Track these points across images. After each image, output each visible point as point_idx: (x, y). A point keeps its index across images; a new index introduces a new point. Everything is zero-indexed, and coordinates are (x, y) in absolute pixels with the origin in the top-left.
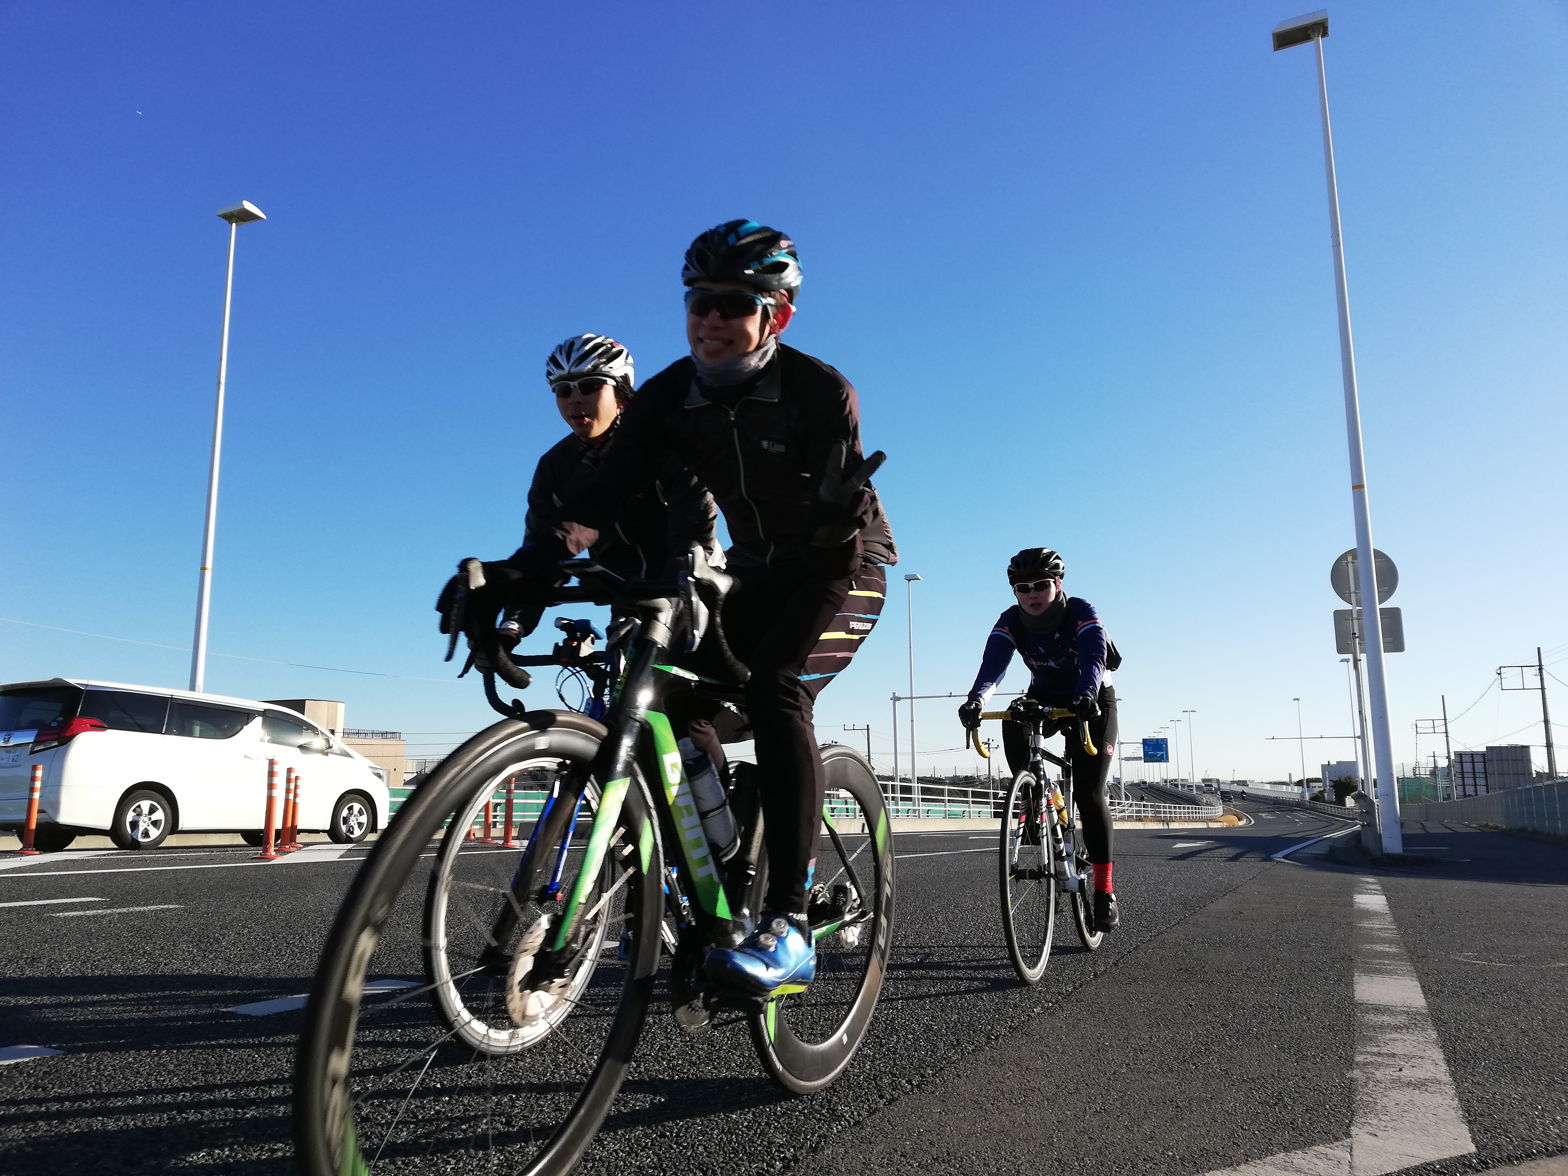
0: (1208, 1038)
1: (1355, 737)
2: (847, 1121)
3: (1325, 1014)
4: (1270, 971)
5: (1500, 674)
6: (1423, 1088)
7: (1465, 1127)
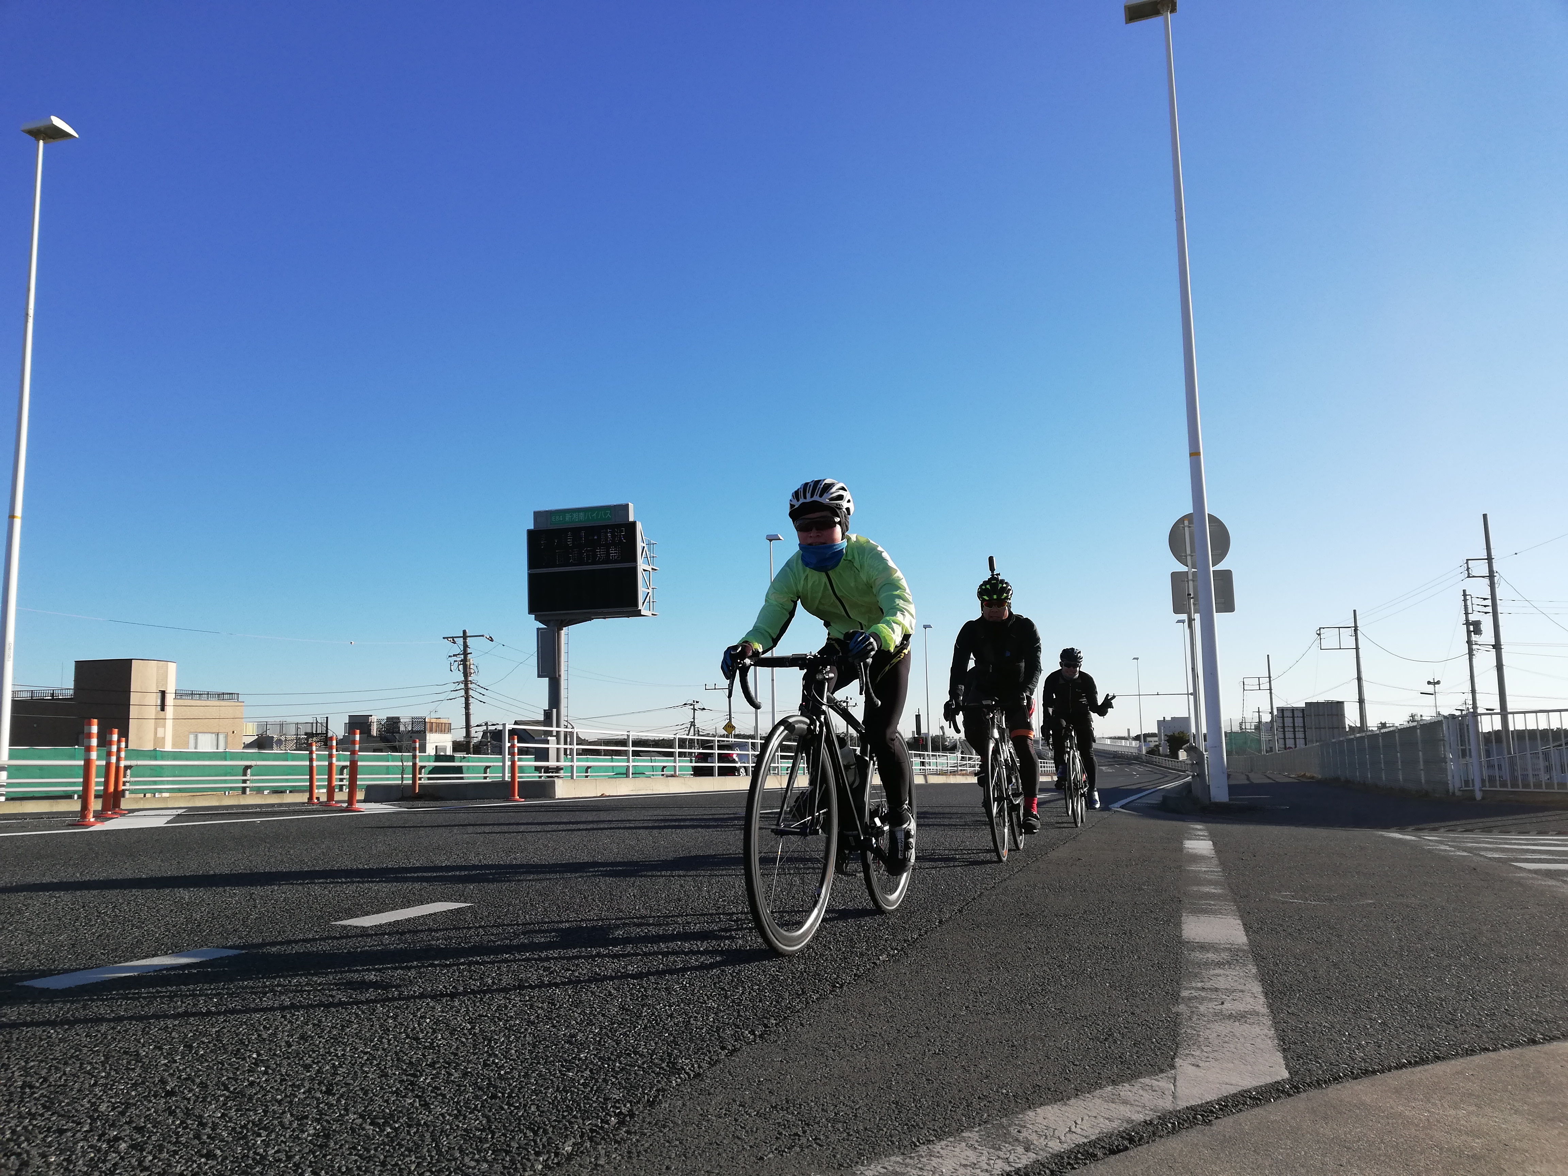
0: (1044, 979)
1: (1188, 694)
2: (687, 1073)
3: (1154, 952)
4: (1105, 913)
5: (1319, 635)
6: (1243, 1020)
7: (1280, 1055)
